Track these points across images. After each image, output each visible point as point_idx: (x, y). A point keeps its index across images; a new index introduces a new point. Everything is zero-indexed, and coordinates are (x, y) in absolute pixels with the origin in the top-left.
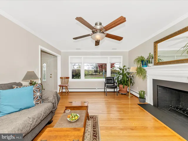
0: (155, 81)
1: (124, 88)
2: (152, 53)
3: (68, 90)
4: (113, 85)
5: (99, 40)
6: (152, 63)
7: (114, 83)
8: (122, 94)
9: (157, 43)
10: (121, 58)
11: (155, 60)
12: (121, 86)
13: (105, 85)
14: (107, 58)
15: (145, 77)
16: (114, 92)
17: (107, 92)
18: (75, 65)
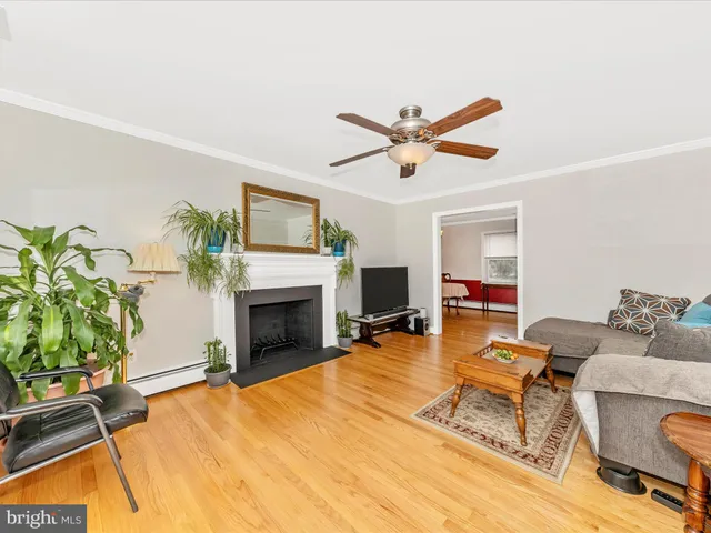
5: (414, 165)
9: (249, 188)
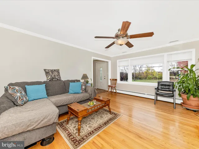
1: (188, 100)
3: (117, 90)
4: (172, 92)
14: (163, 56)
18: (141, 67)
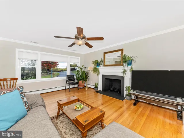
0: (104, 76)
1: (83, 83)
2: (103, 59)
6: (102, 65)
7: (74, 80)
8: (81, 88)
9: (105, 53)
10: (78, 58)
11: (104, 63)
12: (81, 82)
13: (67, 83)
15: (98, 73)
16: (74, 88)
17: (70, 88)
